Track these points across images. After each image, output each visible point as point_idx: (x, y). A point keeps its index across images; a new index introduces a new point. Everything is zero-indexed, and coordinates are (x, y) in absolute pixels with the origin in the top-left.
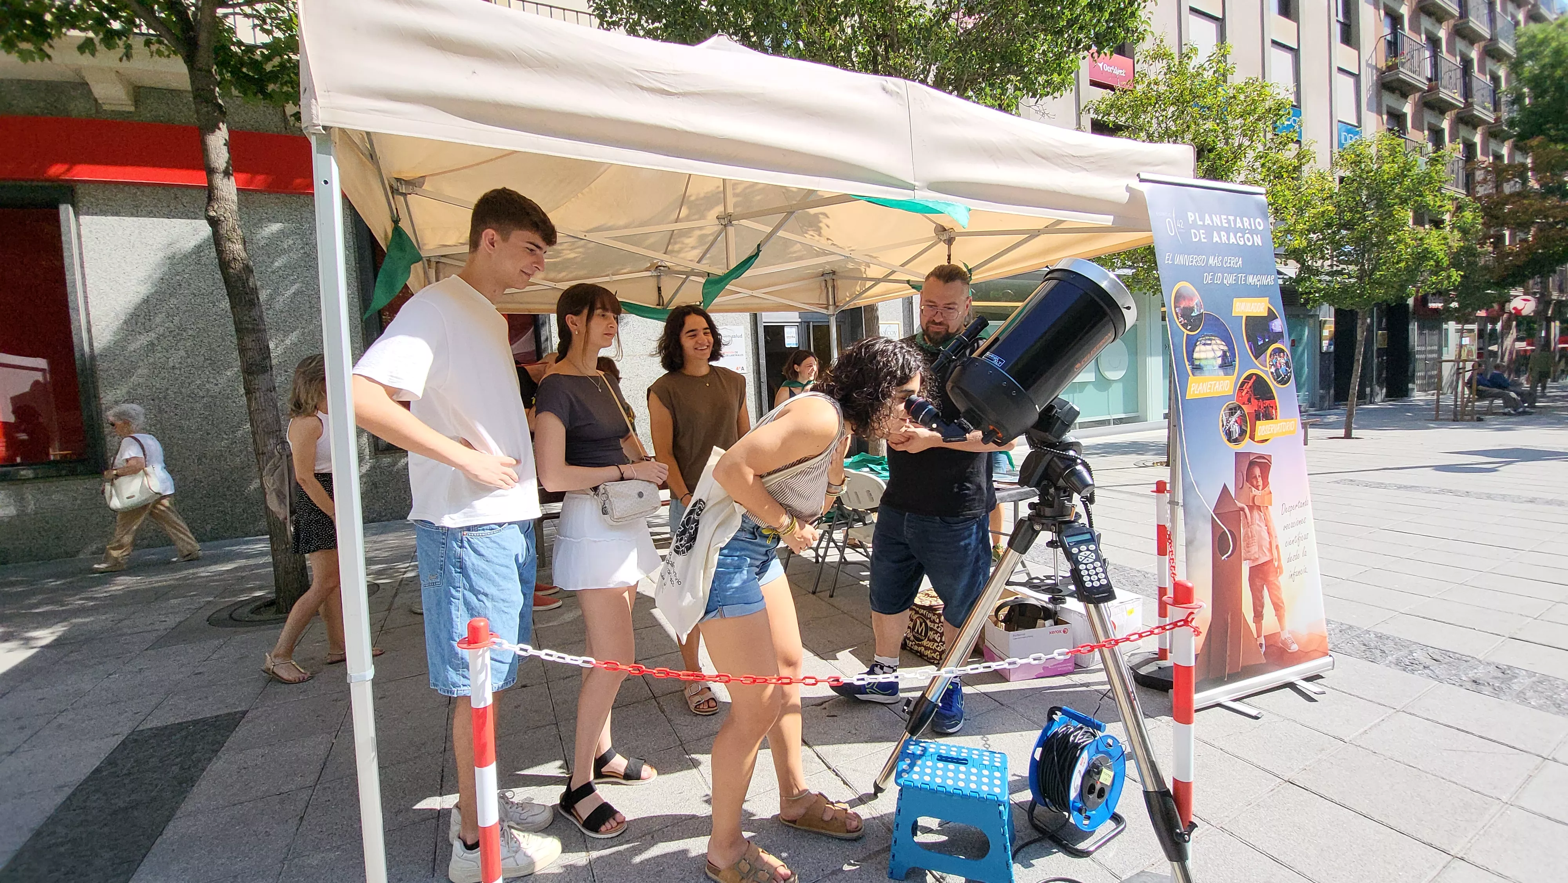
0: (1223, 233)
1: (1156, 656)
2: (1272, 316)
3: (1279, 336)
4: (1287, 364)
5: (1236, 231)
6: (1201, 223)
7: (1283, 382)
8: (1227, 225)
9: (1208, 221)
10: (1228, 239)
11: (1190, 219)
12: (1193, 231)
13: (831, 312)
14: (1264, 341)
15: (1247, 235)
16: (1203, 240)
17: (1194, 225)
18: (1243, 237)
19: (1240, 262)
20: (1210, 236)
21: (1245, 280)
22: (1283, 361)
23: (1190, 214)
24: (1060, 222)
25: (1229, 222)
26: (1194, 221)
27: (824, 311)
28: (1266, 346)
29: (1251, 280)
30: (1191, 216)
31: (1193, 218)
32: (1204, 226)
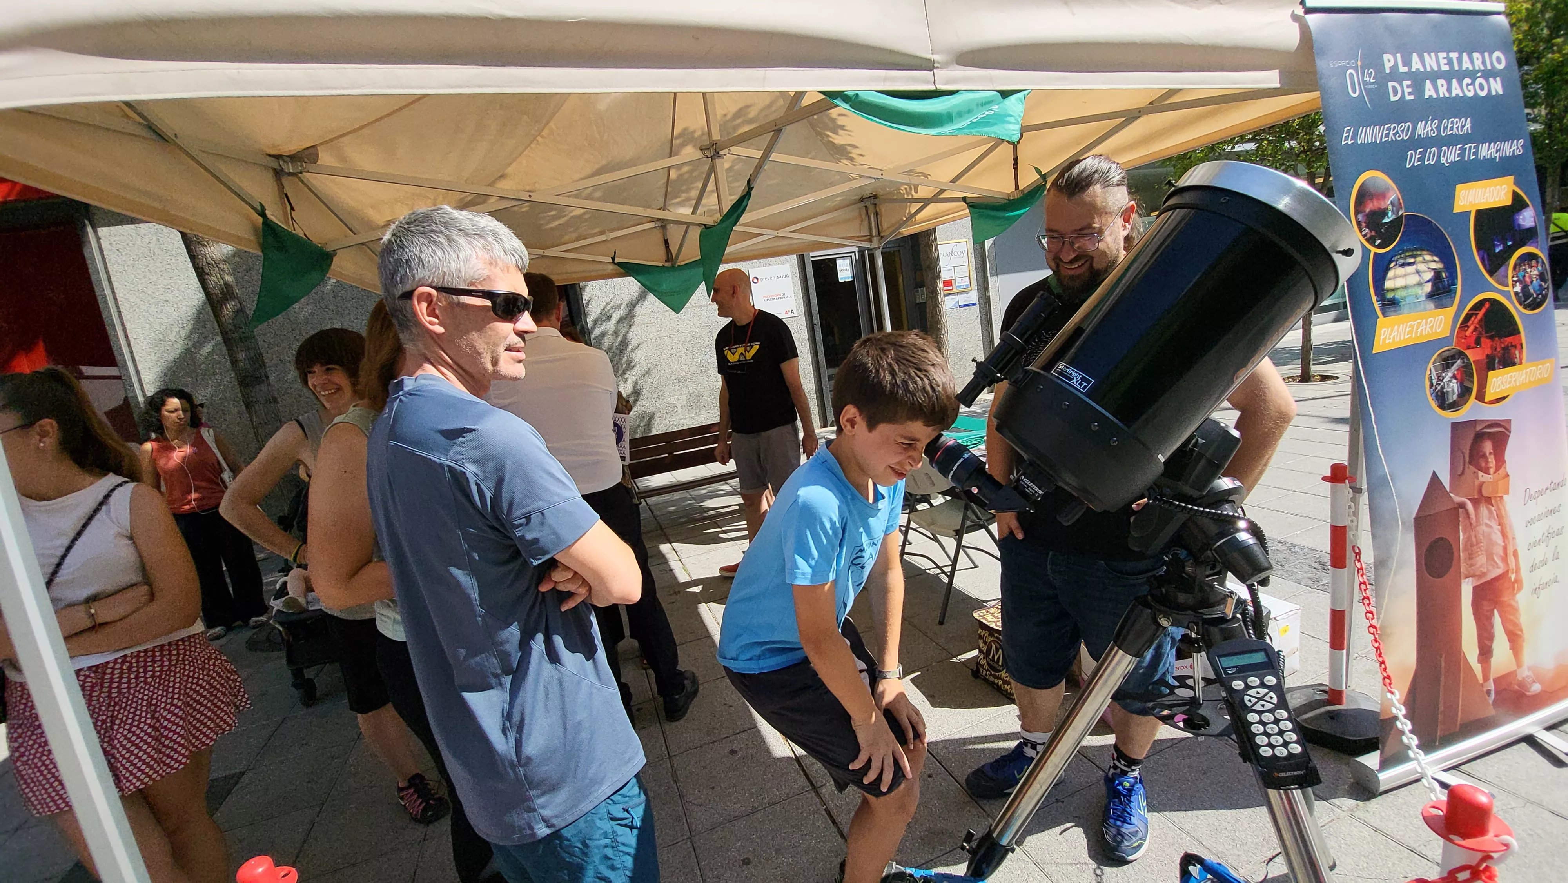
0: (1440, 82)
1: (1325, 697)
2: (1518, 204)
3: (1529, 235)
4: (1542, 277)
5: (1461, 75)
6: (1405, 69)
7: (1535, 305)
8: (1446, 68)
9: (1416, 65)
10: (1449, 90)
11: (1388, 66)
12: (1390, 84)
13: (874, 245)
14: (1505, 245)
15: (1479, 81)
16: (1408, 97)
17: (1394, 75)
18: (1472, 84)
19: (1468, 125)
20: (1418, 88)
21: (1475, 153)
22: (1535, 272)
23: (1386, 57)
24: (1172, 92)
25: (1450, 62)
26: (1395, 67)
27: (867, 245)
28: (1509, 252)
29: (1487, 151)
30: (1388, 60)
31: (1392, 63)
32: (1409, 75)
